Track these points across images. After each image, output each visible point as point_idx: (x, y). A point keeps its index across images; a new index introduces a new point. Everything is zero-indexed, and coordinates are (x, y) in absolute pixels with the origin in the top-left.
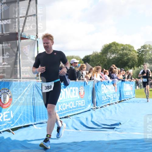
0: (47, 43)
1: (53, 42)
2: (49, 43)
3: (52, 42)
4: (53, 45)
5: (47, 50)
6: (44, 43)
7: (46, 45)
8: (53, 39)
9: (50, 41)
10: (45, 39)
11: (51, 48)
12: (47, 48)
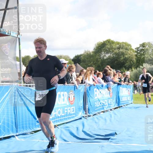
0: (40, 48)
3: (45, 46)
4: (45, 49)
5: (40, 55)
6: (36, 48)
7: (39, 50)
8: (46, 43)
9: (43, 46)
10: (38, 43)
11: (44, 53)
12: (40, 53)
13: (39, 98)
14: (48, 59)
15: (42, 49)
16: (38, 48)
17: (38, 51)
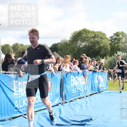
0: (33, 38)
1: (38, 38)
2: (34, 38)
3: (38, 37)
4: (38, 39)
6: (30, 38)
8: (38, 34)
9: (35, 36)
10: (31, 34)
11: (37, 42)
12: (33, 43)
14: (38, 48)
16: (31, 39)
17: (32, 41)
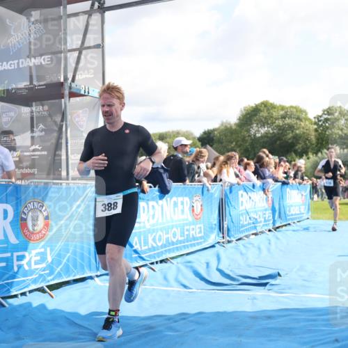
0: (109, 106)
1: (123, 105)
3: (121, 104)
4: (121, 110)
5: (111, 121)
7: (107, 110)
8: (122, 94)
9: (116, 102)
10: (106, 95)
11: (119, 116)
12: (110, 117)
13: (102, 211)
14: (127, 131)
15: (113, 109)
16: (106, 106)
17: (107, 112)
